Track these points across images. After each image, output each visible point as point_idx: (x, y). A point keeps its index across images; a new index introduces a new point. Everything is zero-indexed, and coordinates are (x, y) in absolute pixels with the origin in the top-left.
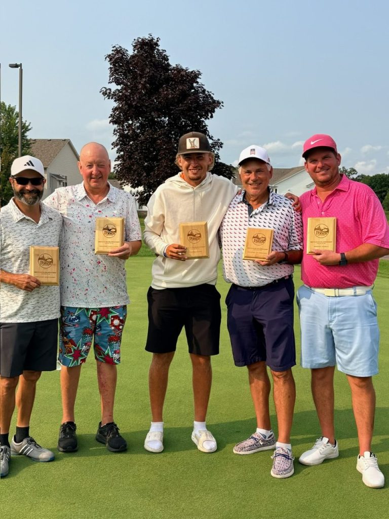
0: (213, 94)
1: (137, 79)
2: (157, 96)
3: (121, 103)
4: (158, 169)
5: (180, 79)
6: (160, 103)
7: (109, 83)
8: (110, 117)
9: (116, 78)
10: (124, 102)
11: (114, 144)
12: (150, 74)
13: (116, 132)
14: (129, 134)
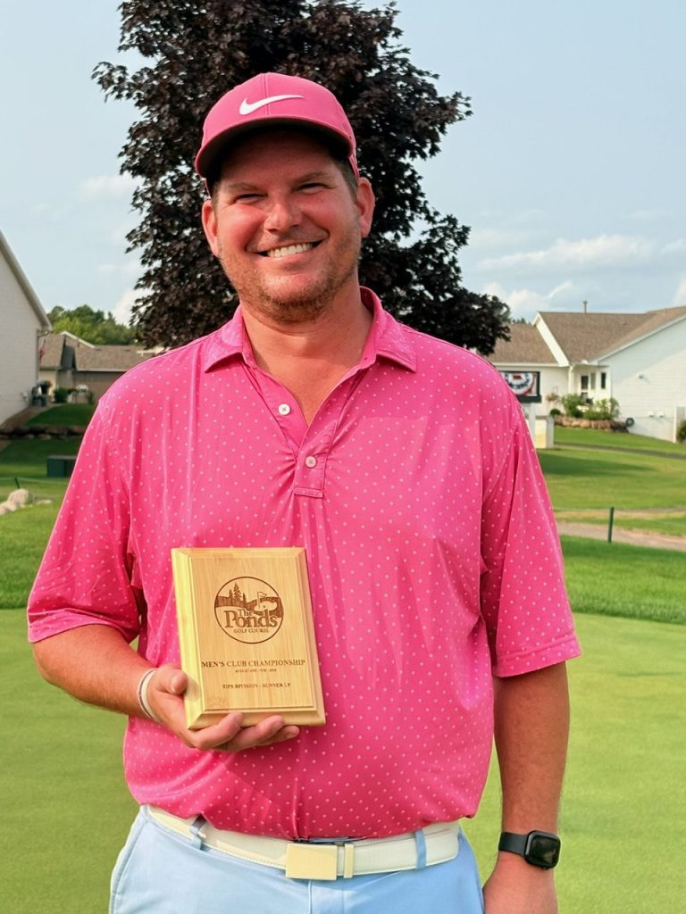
0: (436, 76)
1: (207, 38)
3: (158, 110)
5: (336, 36)
7: (120, 48)
8: (121, 154)
9: (141, 34)
10: (167, 106)
11: (133, 236)
12: (247, 23)
13: (140, 201)
14: (181, 205)
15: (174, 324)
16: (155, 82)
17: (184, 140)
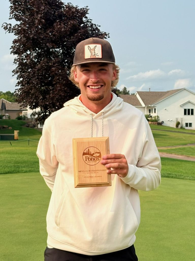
0: (100, 26)
1: (34, 16)
2: (51, 30)
3: (20, 36)
4: (53, 92)
5: (71, 15)
6: (54, 35)
7: (9, 19)
8: (11, 49)
9: (15, 15)
10: (23, 35)
11: (14, 71)
12: (45, 11)
13: (16, 61)
14: (28, 63)
15: (26, 96)
16: (20, 28)
17: (28, 44)
